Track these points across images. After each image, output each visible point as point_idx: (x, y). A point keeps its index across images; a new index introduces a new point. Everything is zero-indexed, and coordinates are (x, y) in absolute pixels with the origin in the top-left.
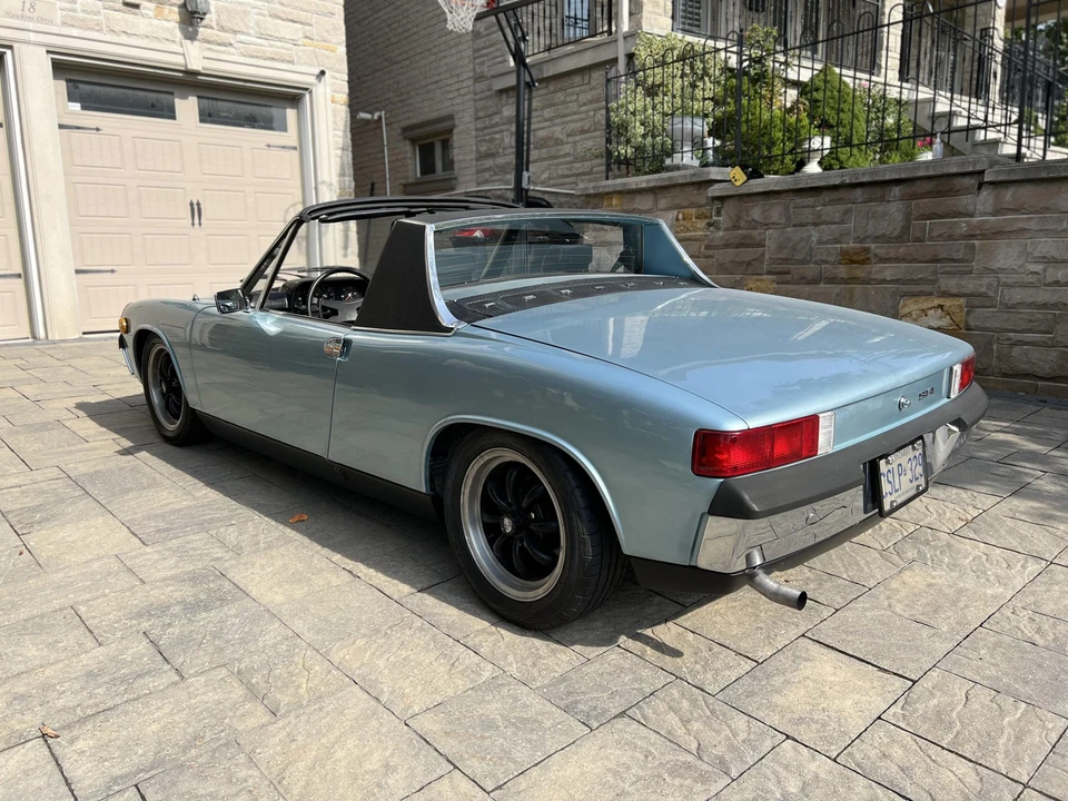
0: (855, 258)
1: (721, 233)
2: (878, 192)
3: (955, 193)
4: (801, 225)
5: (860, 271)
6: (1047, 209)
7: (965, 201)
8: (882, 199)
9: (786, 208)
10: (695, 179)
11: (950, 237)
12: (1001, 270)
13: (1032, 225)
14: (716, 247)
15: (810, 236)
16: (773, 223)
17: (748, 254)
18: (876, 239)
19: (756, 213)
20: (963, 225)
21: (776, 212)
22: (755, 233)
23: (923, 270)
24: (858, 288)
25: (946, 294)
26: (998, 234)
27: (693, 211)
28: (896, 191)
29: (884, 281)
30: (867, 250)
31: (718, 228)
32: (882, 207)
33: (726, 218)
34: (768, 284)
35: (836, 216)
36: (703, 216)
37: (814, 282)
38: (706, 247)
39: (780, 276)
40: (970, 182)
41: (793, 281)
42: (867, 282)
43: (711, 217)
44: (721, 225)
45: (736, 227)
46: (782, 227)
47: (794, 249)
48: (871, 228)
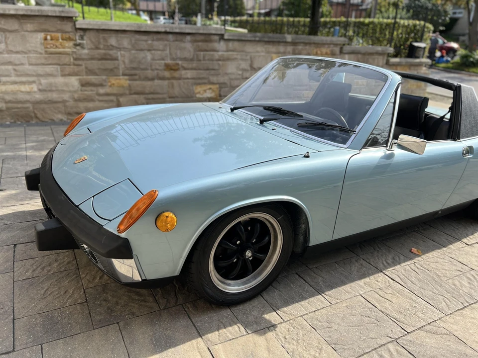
0: (173, 68)
1: (86, 51)
2: (179, 37)
3: (211, 41)
4: (142, 50)
5: (176, 74)
6: (243, 51)
7: (216, 45)
8: (181, 41)
9: (131, 40)
10: (63, 15)
11: (212, 60)
12: (230, 74)
13: (239, 57)
14: (83, 59)
15: (146, 56)
16: (124, 48)
17: (109, 64)
18: (181, 59)
19: (113, 41)
20: (216, 55)
21: (126, 42)
22: (111, 52)
23: (203, 74)
24: (175, 82)
25: (213, 83)
26: (228, 59)
27: (59, 35)
28: (189, 38)
29: (188, 79)
30: (178, 64)
31: (83, 48)
32: (183, 45)
33: (89, 42)
34: (124, 81)
35: (161, 47)
36: (70, 39)
37: (153, 79)
38: (75, 59)
39: (131, 77)
40: (217, 38)
41: (140, 79)
42: (179, 79)
43: (76, 40)
44: (85, 46)
45: (97, 48)
46: (130, 50)
47: (140, 62)
48: (179, 54)
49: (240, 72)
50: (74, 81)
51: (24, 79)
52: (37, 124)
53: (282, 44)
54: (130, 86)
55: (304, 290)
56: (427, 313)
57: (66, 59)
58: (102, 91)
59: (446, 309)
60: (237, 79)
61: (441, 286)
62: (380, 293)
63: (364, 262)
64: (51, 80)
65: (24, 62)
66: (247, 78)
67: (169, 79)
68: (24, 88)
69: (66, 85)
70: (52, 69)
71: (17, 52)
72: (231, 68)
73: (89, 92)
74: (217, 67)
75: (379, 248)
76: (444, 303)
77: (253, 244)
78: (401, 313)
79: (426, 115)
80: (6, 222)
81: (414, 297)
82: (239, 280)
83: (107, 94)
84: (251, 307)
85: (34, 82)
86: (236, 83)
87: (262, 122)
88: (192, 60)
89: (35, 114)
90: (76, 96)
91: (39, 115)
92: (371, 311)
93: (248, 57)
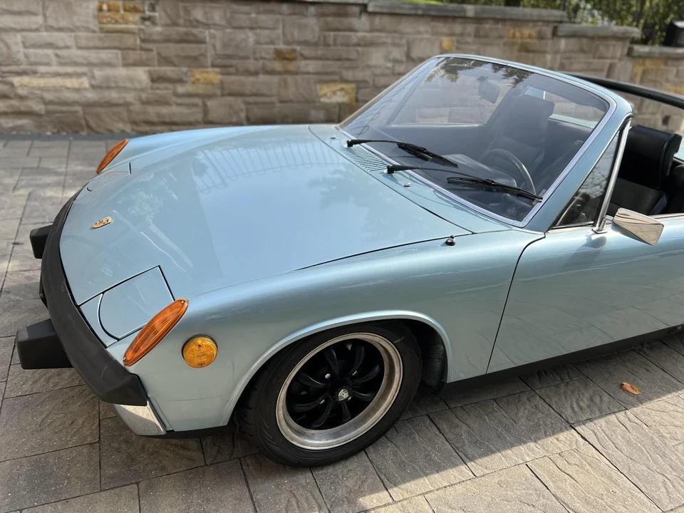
0: (288, 56)
1: (159, 29)
2: (298, 8)
3: (346, 15)
4: (241, 28)
5: (292, 66)
6: (395, 32)
7: (354, 22)
8: (301, 14)
9: (225, 13)
11: (347, 45)
12: (375, 67)
13: (389, 40)
14: (155, 42)
15: (248, 37)
16: (215, 25)
17: (192, 50)
18: (300, 43)
19: (198, 13)
20: (354, 37)
21: (217, 15)
22: (195, 31)
23: (333, 66)
24: (289, 78)
25: (346, 81)
26: (372, 44)
27: (120, 3)
28: (312, 9)
29: (309, 73)
30: (294, 51)
31: (154, 23)
32: (304, 21)
33: (163, 14)
34: (214, 76)
35: (270, 24)
36: (135, 10)
37: (256, 73)
38: (143, 41)
39: (225, 68)
40: (356, 10)
41: (237, 73)
42: (296, 73)
43: (144, 12)
44: (158, 21)
45: (175, 24)
46: (222, 28)
47: (237, 47)
48: (297, 34)
49: (390, 65)
50: (141, 74)
51: (70, 69)
52: (88, 138)
53: (459, 20)
54: (222, 83)
55: (434, 448)
56: (632, 505)
57: (130, 41)
58: (181, 89)
59: (665, 501)
60: (383, 75)
61: (664, 456)
62: (560, 462)
63: (541, 402)
64: (109, 72)
65: (69, 44)
66: (401, 74)
67: (279, 73)
68: (69, 83)
69: (131, 79)
70: (110, 55)
71: (60, 29)
72: (377, 58)
73: (164, 90)
74: (354, 56)
75: (569, 377)
76: (663, 489)
77: (353, 378)
78: (588, 503)
79: (675, 164)
80: (13, 297)
81: (615, 474)
82: (328, 430)
83: (189, 95)
84: (345, 471)
85: (84, 74)
86: (382, 81)
87: (391, 170)
88: (316, 44)
89: (87, 122)
90: (144, 96)
91: (92, 123)
92: (538, 495)
93: (404, 41)
